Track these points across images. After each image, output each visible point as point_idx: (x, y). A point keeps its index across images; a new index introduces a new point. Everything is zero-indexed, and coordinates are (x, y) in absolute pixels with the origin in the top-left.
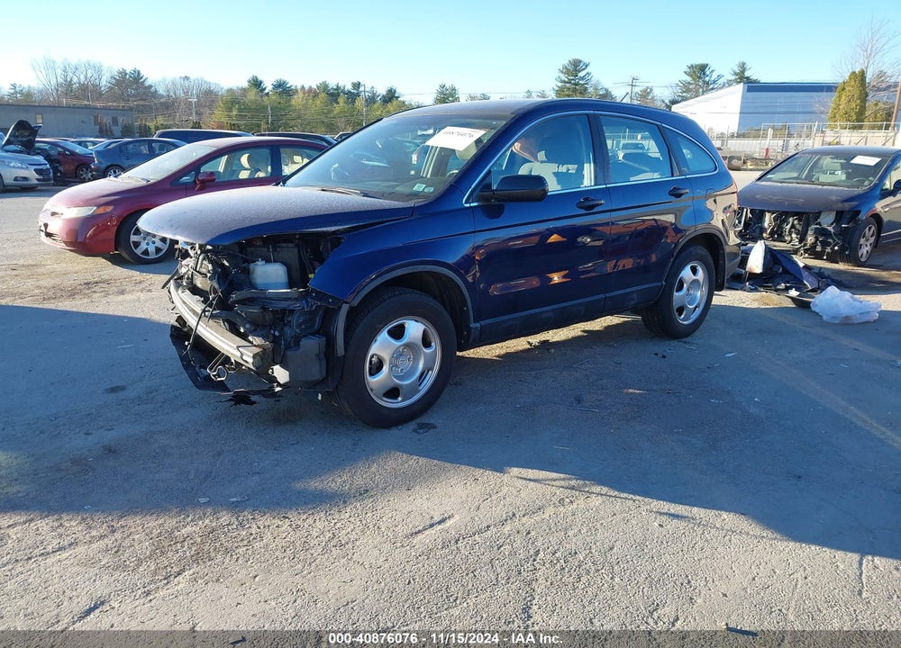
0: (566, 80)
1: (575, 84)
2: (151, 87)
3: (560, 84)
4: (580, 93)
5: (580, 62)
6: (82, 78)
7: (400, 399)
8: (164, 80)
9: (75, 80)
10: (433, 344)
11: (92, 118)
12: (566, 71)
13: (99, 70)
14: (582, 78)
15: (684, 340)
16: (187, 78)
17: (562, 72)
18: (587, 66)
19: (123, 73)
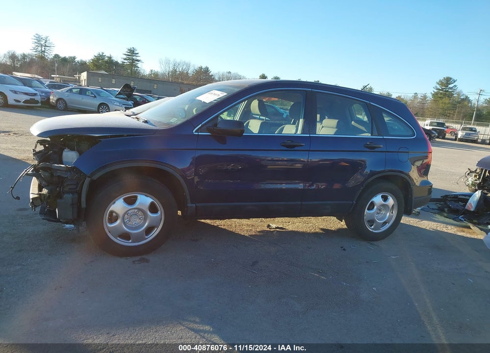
0: (440, 88)
1: (446, 91)
2: (212, 75)
3: (436, 91)
4: (448, 97)
5: (451, 79)
6: (181, 69)
7: (130, 241)
8: (219, 73)
9: (178, 70)
10: (159, 212)
11: (179, 88)
12: (441, 83)
13: (188, 65)
14: (451, 88)
15: (372, 242)
16: (230, 72)
17: (438, 84)
18: (455, 81)
19: (201, 68)
